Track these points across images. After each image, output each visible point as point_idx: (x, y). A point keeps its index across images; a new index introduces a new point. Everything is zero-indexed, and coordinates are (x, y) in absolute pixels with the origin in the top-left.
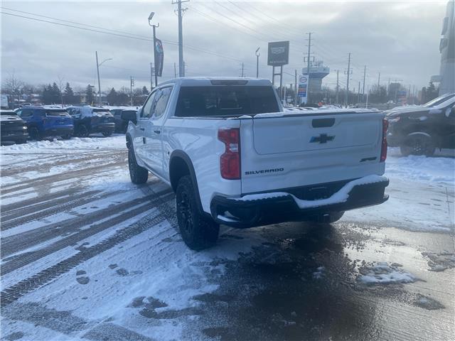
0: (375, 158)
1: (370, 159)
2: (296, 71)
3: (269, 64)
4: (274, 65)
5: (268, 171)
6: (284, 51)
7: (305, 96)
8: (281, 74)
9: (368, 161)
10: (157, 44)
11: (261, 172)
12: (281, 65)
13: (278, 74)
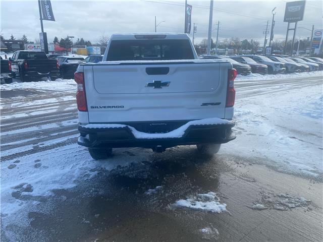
0: (219, 104)
1: (212, 104)
2: (313, 26)
3: (285, 21)
4: (290, 22)
5: (110, 107)
6: (299, 9)
7: (318, 47)
8: (295, 29)
9: (209, 106)
10: (187, 9)
11: (104, 107)
12: (296, 21)
13: (292, 29)
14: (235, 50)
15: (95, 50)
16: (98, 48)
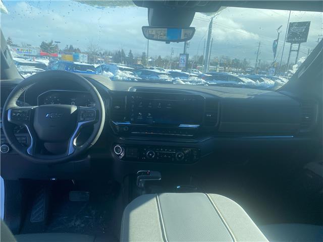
3: (287, 41)
4: (292, 42)
8: (298, 51)
12: (299, 42)
13: (295, 51)
14: (225, 68)
15: (82, 58)
16: (85, 55)
